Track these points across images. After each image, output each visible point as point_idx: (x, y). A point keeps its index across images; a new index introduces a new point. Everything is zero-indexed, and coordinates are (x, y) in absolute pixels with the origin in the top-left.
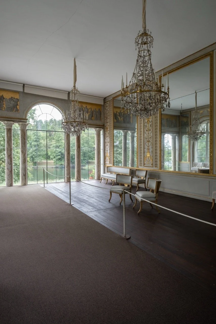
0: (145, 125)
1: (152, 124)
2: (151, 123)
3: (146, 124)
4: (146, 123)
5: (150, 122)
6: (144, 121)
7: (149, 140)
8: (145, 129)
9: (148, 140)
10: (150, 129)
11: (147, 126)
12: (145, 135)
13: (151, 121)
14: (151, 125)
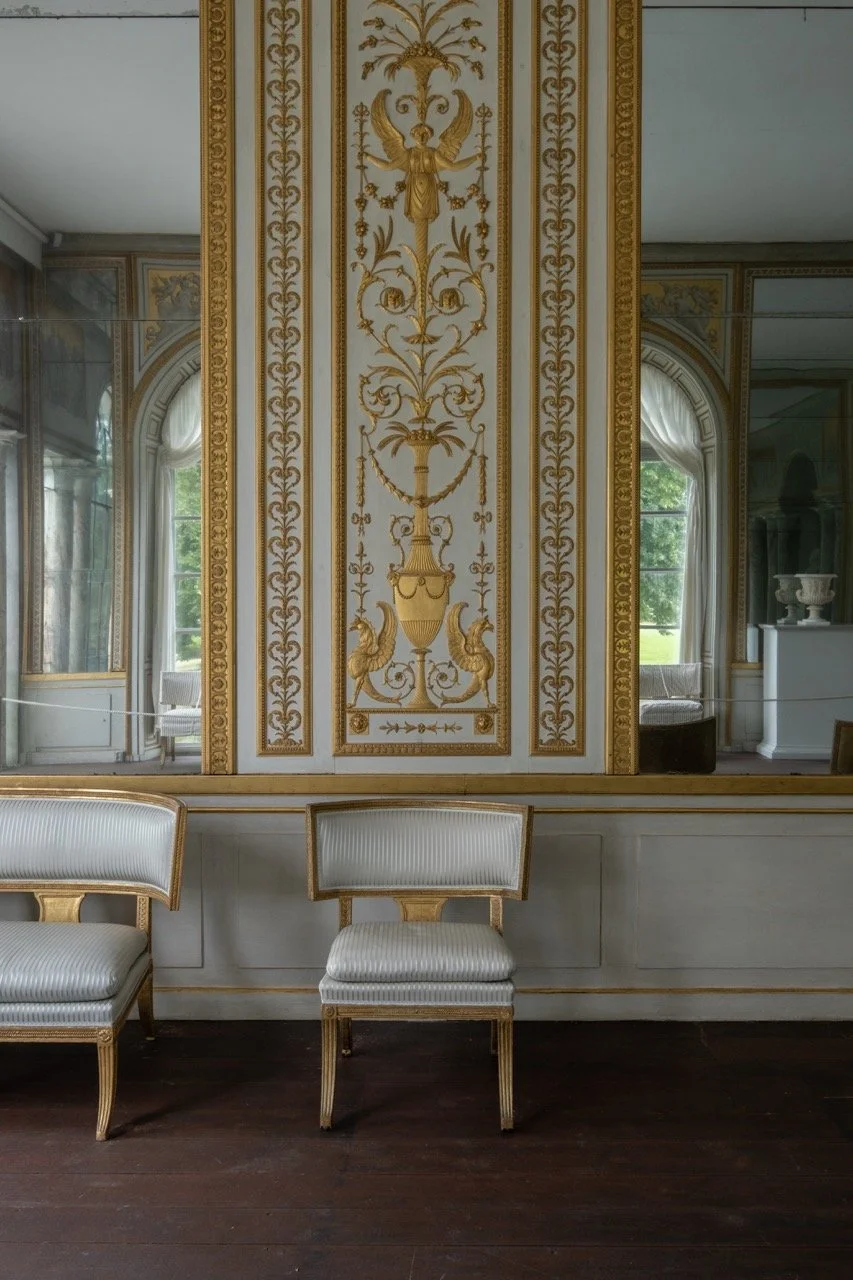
0: (363, 227)
1: (483, 228)
2: (470, 216)
3: (375, 215)
4: (389, 203)
5: (458, 203)
6: (353, 174)
7: (438, 414)
8: (355, 279)
9: (424, 418)
10: (444, 283)
11: (405, 237)
12: (364, 355)
13: (477, 188)
14: (475, 243)
